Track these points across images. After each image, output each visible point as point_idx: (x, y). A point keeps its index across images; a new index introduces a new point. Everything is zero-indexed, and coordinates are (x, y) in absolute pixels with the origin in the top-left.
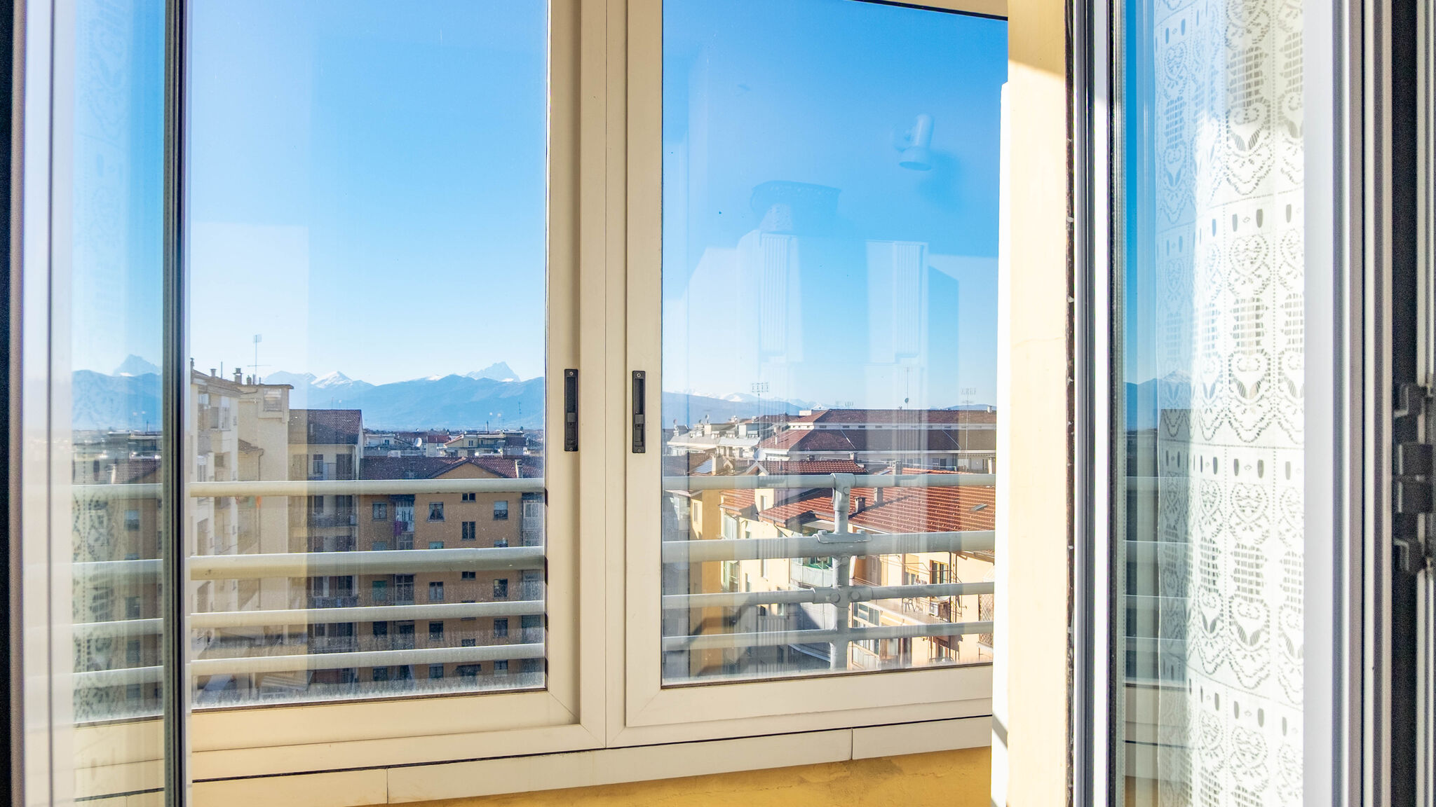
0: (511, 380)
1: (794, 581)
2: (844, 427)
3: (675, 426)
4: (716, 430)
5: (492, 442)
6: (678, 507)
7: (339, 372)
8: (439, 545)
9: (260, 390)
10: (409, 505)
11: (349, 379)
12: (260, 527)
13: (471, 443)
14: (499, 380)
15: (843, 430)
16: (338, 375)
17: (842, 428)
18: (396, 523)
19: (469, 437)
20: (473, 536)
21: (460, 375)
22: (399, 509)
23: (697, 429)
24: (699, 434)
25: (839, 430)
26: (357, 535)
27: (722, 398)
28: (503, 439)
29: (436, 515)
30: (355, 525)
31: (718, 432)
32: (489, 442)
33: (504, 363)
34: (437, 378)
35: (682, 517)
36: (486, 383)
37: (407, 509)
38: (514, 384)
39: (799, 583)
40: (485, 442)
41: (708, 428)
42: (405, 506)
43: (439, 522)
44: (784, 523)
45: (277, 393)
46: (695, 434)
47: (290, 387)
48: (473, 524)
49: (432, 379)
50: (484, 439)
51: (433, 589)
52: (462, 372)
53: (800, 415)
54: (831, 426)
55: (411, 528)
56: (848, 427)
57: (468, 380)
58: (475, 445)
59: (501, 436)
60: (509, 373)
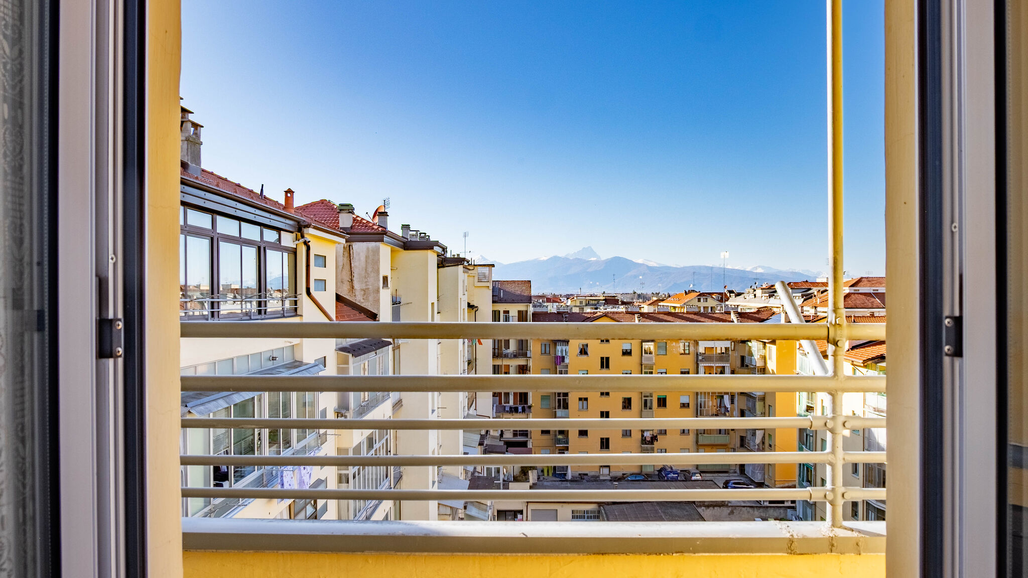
0: (595, 259)
1: (869, 406)
2: (874, 290)
3: (726, 290)
4: (765, 293)
5: (596, 302)
6: (756, 349)
7: (481, 256)
8: (586, 372)
9: (476, 268)
10: (565, 345)
11: (488, 260)
12: (476, 358)
13: (581, 303)
14: (587, 260)
15: (873, 293)
16: (481, 258)
17: (872, 292)
18: (556, 357)
19: (579, 299)
20: (608, 367)
21: (560, 256)
22: (559, 348)
23: (749, 292)
24: (752, 296)
25: (870, 293)
26: (531, 364)
27: (748, 270)
28: (603, 300)
29: (584, 351)
30: (530, 357)
31: (768, 295)
32: (594, 302)
33: (590, 247)
34: (545, 258)
35: (759, 357)
36: (578, 261)
37: (564, 348)
38: (597, 262)
39: (874, 408)
40: (591, 302)
41: (759, 292)
42: (563, 345)
43: (584, 357)
44: (862, 363)
45: (486, 270)
46: (749, 296)
47: (493, 266)
48: (608, 359)
49: (542, 259)
50: (591, 300)
51: (581, 402)
52: (562, 254)
53: (817, 282)
54: (862, 289)
55: (567, 361)
56: (877, 290)
57: (566, 259)
58: (584, 304)
59: (602, 298)
60: (594, 254)
